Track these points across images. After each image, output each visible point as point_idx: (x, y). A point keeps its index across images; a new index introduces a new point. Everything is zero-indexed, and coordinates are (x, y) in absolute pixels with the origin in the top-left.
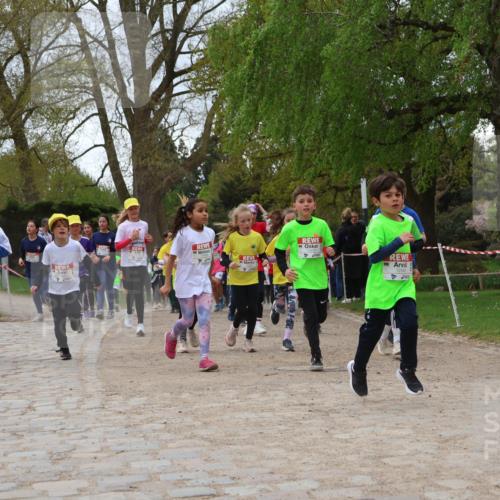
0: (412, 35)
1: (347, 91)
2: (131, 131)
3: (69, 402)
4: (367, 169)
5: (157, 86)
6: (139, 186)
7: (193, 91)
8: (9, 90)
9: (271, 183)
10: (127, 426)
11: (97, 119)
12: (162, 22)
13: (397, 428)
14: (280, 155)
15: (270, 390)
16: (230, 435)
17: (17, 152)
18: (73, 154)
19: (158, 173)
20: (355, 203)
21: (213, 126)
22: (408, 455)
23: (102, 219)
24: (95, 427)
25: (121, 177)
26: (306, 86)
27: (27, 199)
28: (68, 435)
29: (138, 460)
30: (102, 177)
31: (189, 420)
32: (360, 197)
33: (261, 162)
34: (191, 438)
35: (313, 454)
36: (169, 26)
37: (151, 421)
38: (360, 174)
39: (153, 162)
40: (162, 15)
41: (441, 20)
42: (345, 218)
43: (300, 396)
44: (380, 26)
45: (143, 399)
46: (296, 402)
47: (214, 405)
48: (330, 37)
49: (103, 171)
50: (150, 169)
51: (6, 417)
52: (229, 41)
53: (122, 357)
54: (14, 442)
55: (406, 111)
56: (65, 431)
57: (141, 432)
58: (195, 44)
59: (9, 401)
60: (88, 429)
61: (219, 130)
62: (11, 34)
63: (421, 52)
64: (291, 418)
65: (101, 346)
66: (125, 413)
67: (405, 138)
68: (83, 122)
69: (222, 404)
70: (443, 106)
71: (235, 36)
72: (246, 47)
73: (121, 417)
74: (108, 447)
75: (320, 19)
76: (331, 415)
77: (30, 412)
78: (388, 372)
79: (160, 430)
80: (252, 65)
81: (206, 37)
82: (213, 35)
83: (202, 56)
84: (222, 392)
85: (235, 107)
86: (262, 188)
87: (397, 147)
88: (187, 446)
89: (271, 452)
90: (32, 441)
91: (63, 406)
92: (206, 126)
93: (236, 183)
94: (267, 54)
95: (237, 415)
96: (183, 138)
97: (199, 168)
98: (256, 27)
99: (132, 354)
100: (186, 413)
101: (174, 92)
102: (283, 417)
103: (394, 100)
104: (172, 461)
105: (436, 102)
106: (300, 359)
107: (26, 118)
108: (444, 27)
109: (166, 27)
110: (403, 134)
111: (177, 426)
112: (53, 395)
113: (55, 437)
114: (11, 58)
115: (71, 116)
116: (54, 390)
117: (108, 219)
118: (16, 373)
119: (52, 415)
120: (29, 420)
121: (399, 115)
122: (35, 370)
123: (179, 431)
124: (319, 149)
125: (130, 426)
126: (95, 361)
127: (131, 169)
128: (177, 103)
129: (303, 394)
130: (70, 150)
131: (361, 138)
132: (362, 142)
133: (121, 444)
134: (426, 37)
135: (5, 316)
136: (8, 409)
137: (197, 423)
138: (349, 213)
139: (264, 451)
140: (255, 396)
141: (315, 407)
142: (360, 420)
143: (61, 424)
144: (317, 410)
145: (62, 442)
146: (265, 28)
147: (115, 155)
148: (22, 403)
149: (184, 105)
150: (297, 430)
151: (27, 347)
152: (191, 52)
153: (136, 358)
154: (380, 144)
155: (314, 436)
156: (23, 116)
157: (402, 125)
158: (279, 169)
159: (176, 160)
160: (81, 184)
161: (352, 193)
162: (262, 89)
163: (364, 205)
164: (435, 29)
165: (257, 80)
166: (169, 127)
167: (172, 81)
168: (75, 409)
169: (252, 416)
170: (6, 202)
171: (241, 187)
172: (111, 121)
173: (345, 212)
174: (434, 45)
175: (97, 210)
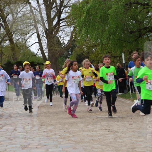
0: (136, 7)
1: (117, 25)
2: (47, 38)
3: (28, 128)
4: (124, 50)
5: (55, 24)
6: (50, 56)
7: (67, 25)
8: (8, 25)
9: (93, 55)
10: (47, 136)
11: (36, 34)
12: (56, 3)
13: (139, 138)
14: (96, 45)
15: (95, 124)
16: (82, 140)
17: (10, 45)
18: (28, 45)
19: (56, 52)
20: (121, 62)
21: (74, 36)
22: (143, 147)
23: (37, 67)
24: (36, 137)
25: (44, 53)
26: (103, 23)
27: (14, 60)
28: (27, 139)
29: (51, 148)
30: (38, 53)
31: (68, 135)
32: (122, 59)
33: (89, 48)
34: (69, 141)
35: (111, 147)
36: (58, 5)
37: (55, 135)
38: (122, 52)
39: (54, 48)
40: (56, 1)
41: (146, 2)
42: (117, 66)
43: (105, 127)
44: (126, 4)
45: (52, 127)
46: (104, 128)
47: (76, 129)
48: (110, 8)
49: (38, 51)
50: (53, 50)
51: (7, 133)
52: (78, 9)
53: (45, 113)
54: (9, 142)
55: (136, 32)
56: (26, 138)
57: (52, 138)
58: (67, 10)
59: (8, 127)
60: (34, 137)
61: (75, 38)
62: (8, 7)
63: (140, 13)
64: (102, 134)
65: (38, 109)
66: (46, 132)
67: (136, 40)
68: (32, 35)
69: (79, 129)
70: (148, 30)
71: (80, 8)
72: (83, 11)
73: (45, 133)
74: (41, 144)
75: (107, 2)
76: (116, 133)
77: (15, 131)
78: (135, 118)
79: (58, 138)
80: (86, 17)
81: (70, 8)
82: (73, 8)
83: (69, 14)
84: (79, 125)
85: (80, 30)
86: (90, 57)
87: (134, 43)
88: (68, 144)
89: (96, 146)
90: (16, 141)
91: (26, 129)
92: (71, 36)
93: (81, 55)
94: (90, 13)
95: (84, 133)
96: (64, 40)
97: (69, 50)
98: (86, 5)
99: (49, 112)
100: (67, 132)
101: (61, 26)
102: (100, 134)
103: (132, 28)
104: (62, 149)
105: (145, 28)
106: (104, 114)
107: (13, 34)
108: (147, 4)
109: (57, 5)
110: (135, 39)
111: (64, 137)
112: (22, 125)
113: (23, 140)
114: (8, 15)
115: (28, 33)
116: (23, 124)
117: (39, 67)
118: (10, 118)
119: (22, 132)
120: (14, 134)
121: (134, 33)
122: (16, 117)
123: (65, 138)
124: (108, 44)
125: (48, 136)
126: (36, 114)
127: (47, 50)
128: (61, 29)
129: (106, 126)
130: (28, 44)
131: (122, 40)
132: (122, 41)
133: (45, 143)
134: (141, 8)
135: (6, 98)
136: (7, 130)
137: (71, 136)
138: (119, 65)
139: (94, 145)
140: (90, 126)
141: (111, 130)
142: (126, 135)
143: (25, 135)
144: (111, 131)
145: (26, 142)
146: (89, 5)
147: (42, 46)
148: (12, 128)
149: (64, 30)
150: (105, 138)
151: (14, 109)
152: (66, 13)
153: (50, 113)
154: (128, 42)
155: (110, 141)
156: (12, 33)
157: (135, 36)
158: (95, 50)
159: (62, 47)
160: (31, 55)
161: (120, 58)
162: (89, 24)
163: (124, 62)
164: (144, 5)
165: (87, 22)
166: (59, 37)
167: (60, 22)
168: (30, 130)
169: (89, 133)
170: (7, 61)
171: (83, 56)
172: (41, 35)
173: (117, 64)
174: (144, 10)
175: (36, 64)
